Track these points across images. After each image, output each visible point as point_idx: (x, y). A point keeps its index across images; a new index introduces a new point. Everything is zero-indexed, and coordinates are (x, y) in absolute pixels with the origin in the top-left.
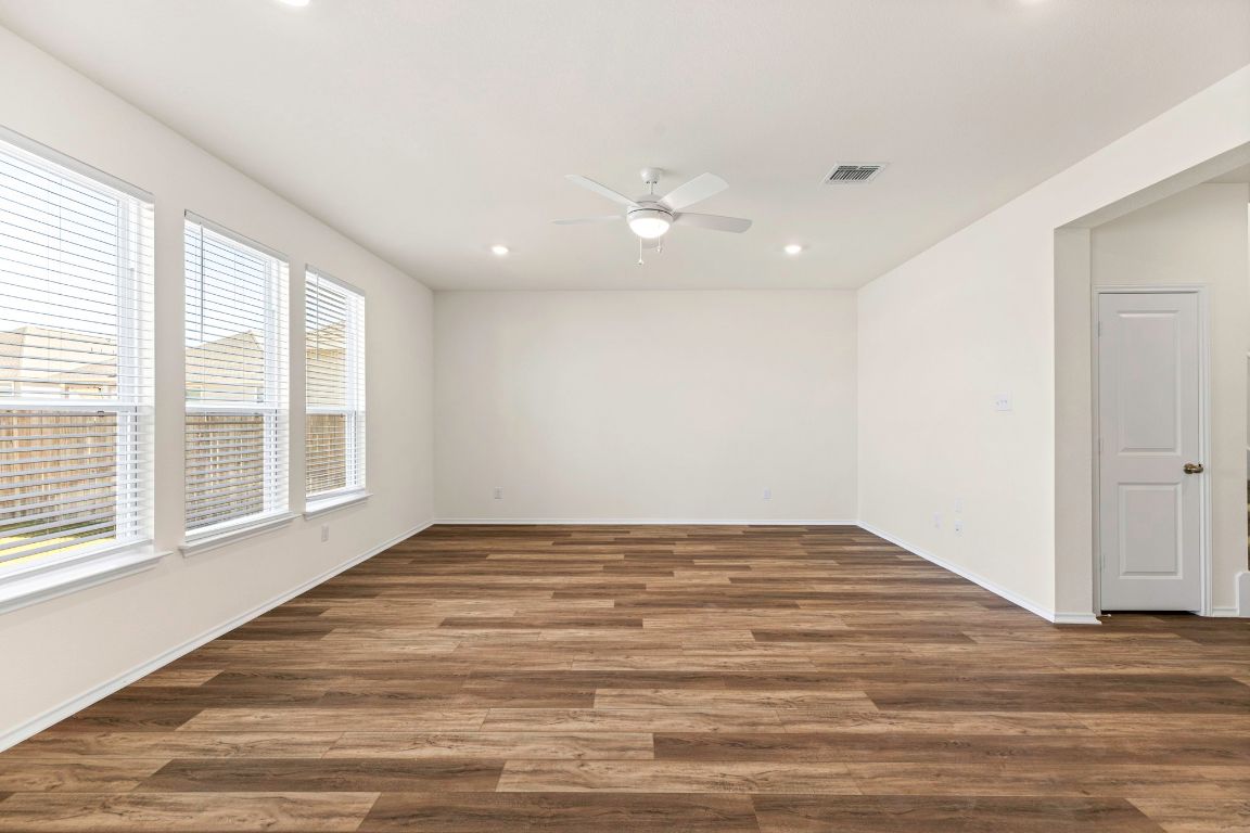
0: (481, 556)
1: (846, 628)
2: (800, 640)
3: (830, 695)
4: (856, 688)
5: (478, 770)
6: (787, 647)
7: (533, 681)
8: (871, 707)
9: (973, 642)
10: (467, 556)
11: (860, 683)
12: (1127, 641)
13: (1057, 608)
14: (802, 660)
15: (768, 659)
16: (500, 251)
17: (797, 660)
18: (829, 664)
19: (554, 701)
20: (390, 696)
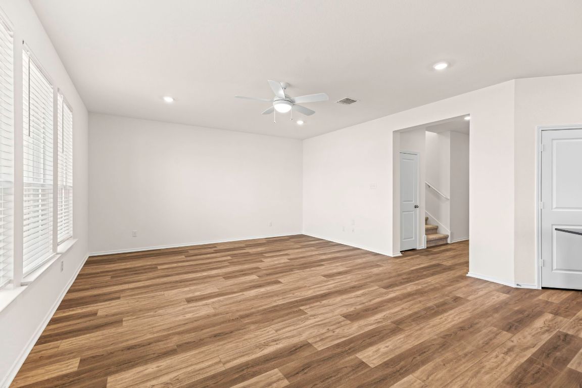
0: (154, 268)
5: (301, 347)
7: (271, 312)
9: (382, 266)
10: (145, 269)
12: (412, 259)
13: (393, 252)
16: (168, 100)
19: (290, 316)
20: (215, 336)
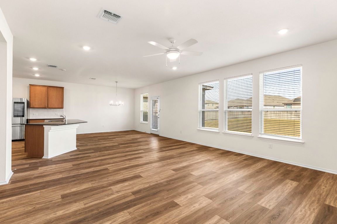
1: (112, 187)
2: (126, 178)
3: (118, 168)
4: (111, 170)
6: (130, 175)
8: (108, 168)
11: (110, 172)
14: (125, 173)
15: (133, 171)
17: (126, 173)
18: (117, 174)
